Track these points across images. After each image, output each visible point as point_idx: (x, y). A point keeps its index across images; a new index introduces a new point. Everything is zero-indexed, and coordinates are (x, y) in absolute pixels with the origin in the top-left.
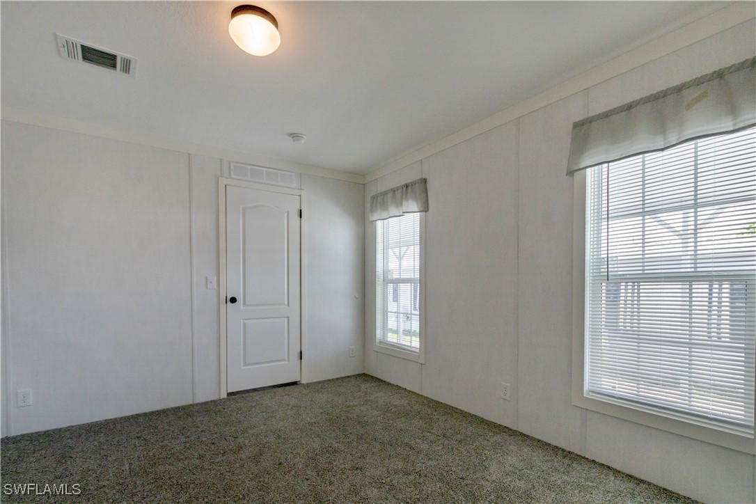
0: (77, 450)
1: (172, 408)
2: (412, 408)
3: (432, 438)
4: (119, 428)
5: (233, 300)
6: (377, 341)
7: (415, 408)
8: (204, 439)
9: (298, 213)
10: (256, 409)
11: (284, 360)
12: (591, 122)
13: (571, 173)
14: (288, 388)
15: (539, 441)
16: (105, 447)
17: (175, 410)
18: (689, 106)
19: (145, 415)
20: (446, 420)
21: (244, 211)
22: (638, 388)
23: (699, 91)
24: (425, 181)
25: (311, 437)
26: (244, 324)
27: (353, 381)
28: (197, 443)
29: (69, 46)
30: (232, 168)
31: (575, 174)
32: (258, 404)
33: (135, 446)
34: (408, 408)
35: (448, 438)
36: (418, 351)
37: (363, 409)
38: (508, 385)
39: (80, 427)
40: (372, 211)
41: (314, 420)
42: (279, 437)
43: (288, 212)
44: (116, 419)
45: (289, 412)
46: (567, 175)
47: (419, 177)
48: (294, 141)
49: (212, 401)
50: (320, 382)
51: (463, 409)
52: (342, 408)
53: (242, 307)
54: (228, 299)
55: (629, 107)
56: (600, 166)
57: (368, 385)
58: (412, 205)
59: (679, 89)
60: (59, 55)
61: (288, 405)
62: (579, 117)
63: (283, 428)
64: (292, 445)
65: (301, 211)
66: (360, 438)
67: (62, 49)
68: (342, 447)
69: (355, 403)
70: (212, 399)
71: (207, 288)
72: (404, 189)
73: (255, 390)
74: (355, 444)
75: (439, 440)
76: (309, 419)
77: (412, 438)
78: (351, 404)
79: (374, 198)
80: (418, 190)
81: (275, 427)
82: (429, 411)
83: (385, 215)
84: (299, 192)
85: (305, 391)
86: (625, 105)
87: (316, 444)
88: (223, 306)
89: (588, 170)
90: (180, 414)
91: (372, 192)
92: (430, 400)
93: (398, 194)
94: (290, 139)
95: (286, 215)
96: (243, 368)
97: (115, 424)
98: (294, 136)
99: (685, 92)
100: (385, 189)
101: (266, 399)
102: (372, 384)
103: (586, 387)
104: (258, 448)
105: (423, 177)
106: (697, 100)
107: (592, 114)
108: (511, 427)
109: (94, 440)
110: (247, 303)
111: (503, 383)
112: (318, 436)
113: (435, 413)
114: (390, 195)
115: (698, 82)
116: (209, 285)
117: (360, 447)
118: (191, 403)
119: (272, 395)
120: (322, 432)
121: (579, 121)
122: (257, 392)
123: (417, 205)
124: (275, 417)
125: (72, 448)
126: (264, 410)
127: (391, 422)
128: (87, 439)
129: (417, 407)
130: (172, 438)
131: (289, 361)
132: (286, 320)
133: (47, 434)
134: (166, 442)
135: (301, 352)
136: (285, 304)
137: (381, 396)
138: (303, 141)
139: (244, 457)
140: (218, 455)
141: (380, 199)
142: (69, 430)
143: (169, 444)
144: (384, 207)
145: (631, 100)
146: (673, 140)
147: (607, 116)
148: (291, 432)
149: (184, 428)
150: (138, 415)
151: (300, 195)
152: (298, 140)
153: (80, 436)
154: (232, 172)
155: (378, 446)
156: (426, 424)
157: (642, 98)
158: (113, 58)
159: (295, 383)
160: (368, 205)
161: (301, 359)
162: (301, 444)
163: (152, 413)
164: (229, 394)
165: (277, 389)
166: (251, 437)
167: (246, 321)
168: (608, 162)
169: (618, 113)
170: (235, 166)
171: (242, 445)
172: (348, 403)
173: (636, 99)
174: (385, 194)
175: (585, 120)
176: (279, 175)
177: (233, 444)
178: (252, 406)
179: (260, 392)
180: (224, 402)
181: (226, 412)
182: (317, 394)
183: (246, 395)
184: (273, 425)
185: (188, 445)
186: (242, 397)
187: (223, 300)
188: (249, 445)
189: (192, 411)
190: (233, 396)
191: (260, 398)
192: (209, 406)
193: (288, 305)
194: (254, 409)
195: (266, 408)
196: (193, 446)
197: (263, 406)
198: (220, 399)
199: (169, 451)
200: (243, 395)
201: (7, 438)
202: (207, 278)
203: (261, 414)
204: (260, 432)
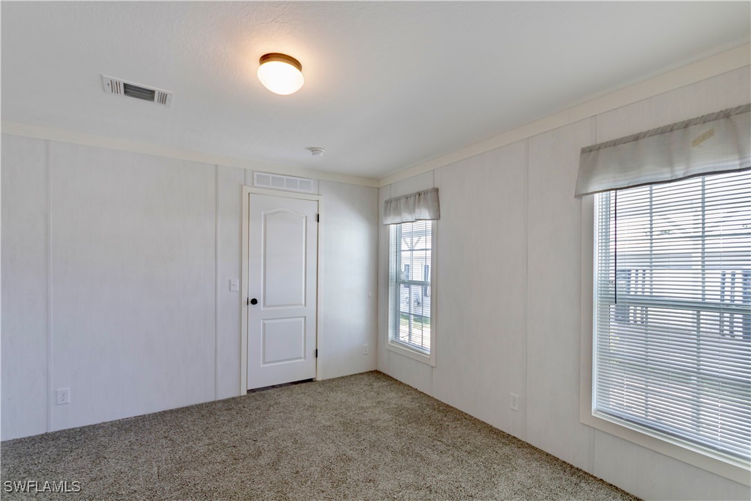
0: (110, 450)
1: (196, 405)
2: (423, 412)
3: (443, 448)
4: (147, 426)
5: (254, 302)
6: (390, 340)
7: (426, 411)
8: (226, 442)
9: (315, 218)
10: (274, 409)
11: (301, 358)
12: (599, 149)
13: (579, 196)
14: (304, 384)
15: (547, 454)
16: (135, 447)
17: (199, 407)
18: (695, 143)
19: (171, 411)
20: (456, 427)
21: (265, 216)
22: (646, 401)
23: (706, 128)
24: (436, 190)
25: (326, 443)
26: (264, 324)
27: (366, 378)
28: (219, 445)
29: (114, 86)
30: (255, 177)
31: (584, 197)
32: (276, 403)
33: (163, 446)
34: (419, 412)
35: (458, 448)
36: (429, 353)
37: (376, 411)
38: (517, 396)
39: (112, 424)
40: (386, 215)
41: (328, 424)
42: (296, 442)
43: (306, 217)
44: (145, 416)
45: (306, 414)
46: (575, 197)
47: (431, 187)
48: (314, 154)
49: (233, 398)
50: (333, 380)
51: (472, 415)
52: (356, 410)
53: (262, 308)
54: (250, 300)
55: (636, 138)
56: (608, 192)
57: (380, 384)
58: (425, 213)
59: (686, 125)
60: (104, 90)
61: (305, 405)
62: (588, 143)
63: (299, 432)
64: (308, 451)
65: (318, 215)
66: (373, 445)
67: (106, 87)
68: (355, 456)
69: (367, 404)
70: (233, 396)
71: (230, 291)
72: (417, 196)
73: (273, 387)
74: (368, 452)
75: (449, 450)
76: (323, 422)
77: (423, 448)
78: (364, 405)
79: (388, 202)
80: (431, 198)
81: (292, 430)
82: (439, 416)
83: (398, 220)
84: (317, 198)
85: (319, 390)
86: (631, 136)
87: (330, 450)
88: (245, 307)
89: (596, 196)
90: (203, 412)
91: (386, 196)
92: (440, 404)
93: (411, 201)
94: (310, 152)
95: (304, 219)
96: (262, 366)
97: (144, 421)
98: (314, 150)
99: (692, 128)
100: (398, 195)
101: (284, 398)
102: (384, 383)
103: (594, 406)
104: (276, 453)
105: (436, 187)
106: (704, 137)
107: (599, 141)
108: (520, 438)
109: (125, 439)
110: (267, 304)
111: (512, 394)
112: (333, 442)
113: (445, 419)
114: (403, 201)
115: (704, 120)
116: (232, 288)
117: (372, 456)
118: (213, 400)
119: (290, 393)
120: (336, 437)
121: (588, 147)
122: (275, 389)
123: (429, 213)
124: (292, 418)
125: (105, 447)
126: (282, 410)
127: (403, 427)
128: (119, 438)
129: (428, 411)
130: (197, 439)
131: (305, 358)
132: (303, 319)
133: (83, 430)
134: (191, 443)
135: (317, 350)
136: (302, 304)
137: (392, 397)
138: (322, 154)
139: (263, 463)
141: (393, 204)
142: (103, 427)
143: (194, 446)
144: (398, 212)
145: (639, 132)
146: (680, 174)
147: (615, 145)
148: (307, 436)
149: (207, 428)
150: (165, 412)
151: (318, 201)
152: (316, 154)
153: (113, 433)
154: (255, 181)
155: (390, 455)
156: (436, 431)
157: (649, 131)
158: (153, 92)
159: (310, 380)
160: (382, 210)
161: (317, 356)
162: (317, 450)
163: (178, 411)
164: (249, 391)
165: (294, 386)
166: (269, 441)
167: (266, 322)
168: (616, 189)
169: (625, 143)
170: (258, 175)
171: (261, 449)
172: (360, 405)
173: (643, 131)
174: (398, 199)
175: (593, 146)
176: (299, 182)
177: (252, 448)
178: (270, 406)
179: (277, 389)
180: (244, 400)
181: (246, 412)
182: (332, 393)
183: (265, 392)
184: (290, 428)
185: (211, 447)
186: (262, 394)
187: (245, 300)
188: (268, 449)
189: (214, 409)
190: (253, 394)
191: (278, 396)
192: (230, 404)
193: (305, 305)
194: (272, 409)
195: (284, 407)
196: (216, 449)
197: (281, 405)
198: (241, 397)
199: (194, 453)
200: (262, 392)
201: (47, 434)
202: (230, 281)
203: (278, 414)
204: (278, 435)
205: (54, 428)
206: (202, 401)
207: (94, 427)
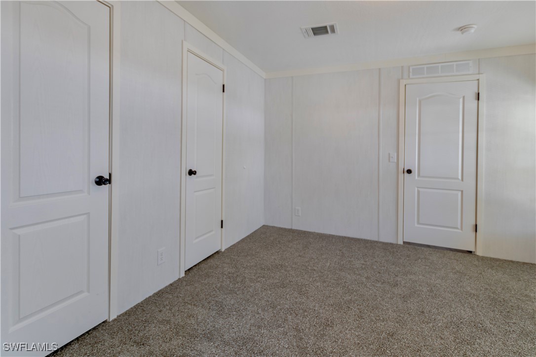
0: (312, 246)
1: (364, 239)
4: (333, 241)
5: (409, 172)
8: (375, 267)
9: (475, 96)
10: (422, 261)
11: (457, 228)
14: (460, 254)
16: (323, 249)
17: (366, 241)
19: (349, 238)
21: (420, 102)
25: (463, 306)
26: (419, 192)
28: (369, 268)
29: (307, 31)
30: (411, 70)
32: (425, 258)
33: (337, 254)
39: (318, 234)
41: (473, 292)
42: (431, 291)
43: (464, 97)
44: (334, 235)
45: (451, 275)
48: (462, 33)
49: (391, 244)
50: (498, 260)
52: (516, 294)
53: (416, 178)
54: (406, 170)
61: (453, 269)
63: (438, 285)
65: (479, 94)
71: (389, 161)
73: (429, 246)
81: (432, 281)
84: (477, 77)
85: (476, 263)
88: (401, 176)
90: (367, 245)
94: (460, 32)
95: (461, 100)
96: (416, 225)
97: (333, 238)
98: (462, 29)
101: (434, 257)
104: (410, 291)
109: (321, 244)
110: (421, 175)
112: (472, 308)
116: (391, 159)
118: (377, 240)
119: (442, 255)
120: (478, 306)
122: (428, 249)
124: (436, 274)
125: (310, 243)
126: (429, 264)
128: (318, 242)
130: (357, 258)
131: (462, 230)
132: (460, 193)
133: (305, 232)
134: (353, 259)
135: (476, 225)
136: (458, 179)
139: (396, 292)
140: (379, 282)
142: (313, 234)
143: (354, 261)
148: (445, 292)
149: (366, 255)
150: (345, 237)
151: (478, 80)
152: (466, 31)
153: (316, 238)
154: (411, 74)
158: (326, 28)
159: (470, 252)
161: (476, 231)
162: (450, 306)
163: (353, 239)
164: (404, 242)
165: (449, 252)
166: (408, 280)
167: (420, 189)
170: (413, 69)
171: (398, 283)
176: (455, 66)
177: (392, 279)
178: (419, 258)
179: (431, 249)
180: (399, 247)
181: (398, 255)
182: (490, 270)
183: (419, 247)
184: (431, 279)
185: (364, 266)
186: (415, 248)
187: (401, 170)
188: (404, 285)
189: (375, 246)
190: (407, 245)
191: (429, 253)
192: (388, 247)
193: (462, 180)
194: (420, 260)
195: (431, 264)
196: (366, 269)
197: (429, 261)
198: (397, 244)
199: (352, 265)
200: (416, 247)
201: (291, 229)
202: (389, 154)
203: (424, 267)
204: (417, 279)
205: (294, 228)
206: (368, 238)
207: (310, 232)
